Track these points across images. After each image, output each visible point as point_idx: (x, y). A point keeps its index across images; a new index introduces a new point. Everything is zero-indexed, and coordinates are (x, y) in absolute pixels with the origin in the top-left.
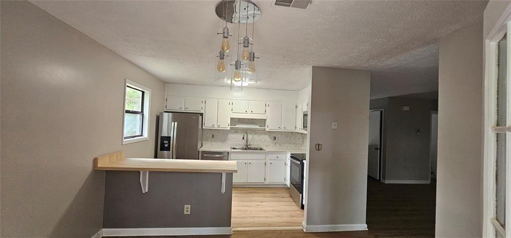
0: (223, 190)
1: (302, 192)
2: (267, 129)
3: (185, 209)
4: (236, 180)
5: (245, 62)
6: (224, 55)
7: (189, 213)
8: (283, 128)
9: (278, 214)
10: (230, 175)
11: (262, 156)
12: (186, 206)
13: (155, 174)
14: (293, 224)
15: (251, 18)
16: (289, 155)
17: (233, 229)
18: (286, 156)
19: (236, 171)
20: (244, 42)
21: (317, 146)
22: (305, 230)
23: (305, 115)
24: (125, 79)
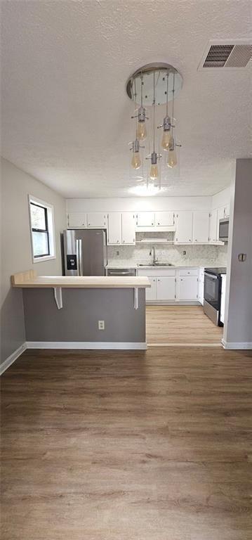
0: (137, 307)
1: (219, 308)
2: (176, 243)
3: (100, 325)
4: (149, 297)
6: (138, 147)
7: (103, 328)
8: (194, 241)
9: (192, 331)
10: (142, 290)
11: (172, 272)
12: (100, 322)
13: (68, 290)
14: (211, 341)
15: (170, 94)
16: (202, 272)
17: (148, 345)
18: (199, 271)
19: (150, 286)
21: (241, 256)
22: (224, 347)
23: (224, 224)
24: (28, 196)
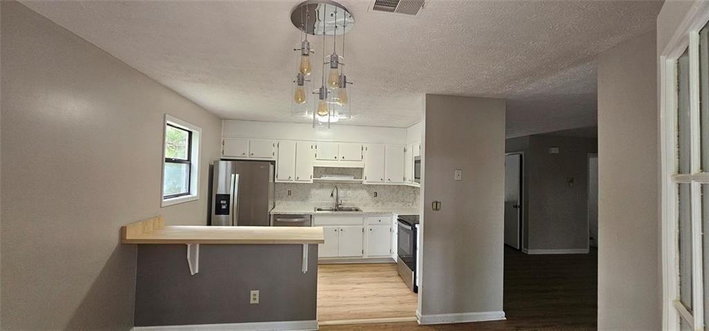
0: (305, 269)
1: (414, 269)
2: (365, 182)
3: (252, 297)
4: (322, 253)
5: (332, 89)
6: (303, 80)
7: (257, 302)
8: (386, 180)
9: (381, 300)
10: (314, 247)
11: (358, 220)
12: (252, 292)
13: (208, 247)
14: (403, 314)
15: (340, 28)
16: (395, 218)
17: (319, 323)
18: (392, 218)
19: (323, 242)
20: (332, 62)
21: (435, 204)
22: (419, 323)
23: (417, 162)
24: (165, 115)
